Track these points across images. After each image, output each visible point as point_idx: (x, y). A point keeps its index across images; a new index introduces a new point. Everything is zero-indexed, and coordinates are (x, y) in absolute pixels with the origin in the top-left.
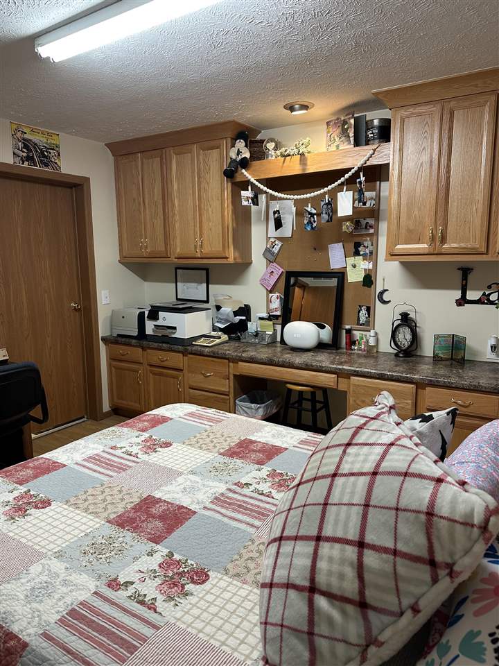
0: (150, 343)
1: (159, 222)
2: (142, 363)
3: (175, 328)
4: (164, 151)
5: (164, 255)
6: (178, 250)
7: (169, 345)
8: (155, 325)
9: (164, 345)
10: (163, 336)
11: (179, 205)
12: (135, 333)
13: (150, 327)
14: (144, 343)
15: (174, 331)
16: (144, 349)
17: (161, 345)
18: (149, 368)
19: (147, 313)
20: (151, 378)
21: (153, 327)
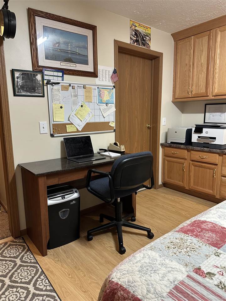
0: (195, 147)
1: (203, 75)
2: (186, 159)
3: (215, 138)
4: (212, 31)
5: (205, 95)
6: (216, 91)
7: (209, 149)
8: (199, 137)
9: (205, 148)
10: (204, 143)
11: (220, 63)
12: (184, 141)
13: (195, 138)
14: (190, 147)
15: (214, 140)
16: (188, 151)
17: (203, 148)
18: (191, 162)
19: (193, 129)
20: (193, 168)
21: (197, 137)
